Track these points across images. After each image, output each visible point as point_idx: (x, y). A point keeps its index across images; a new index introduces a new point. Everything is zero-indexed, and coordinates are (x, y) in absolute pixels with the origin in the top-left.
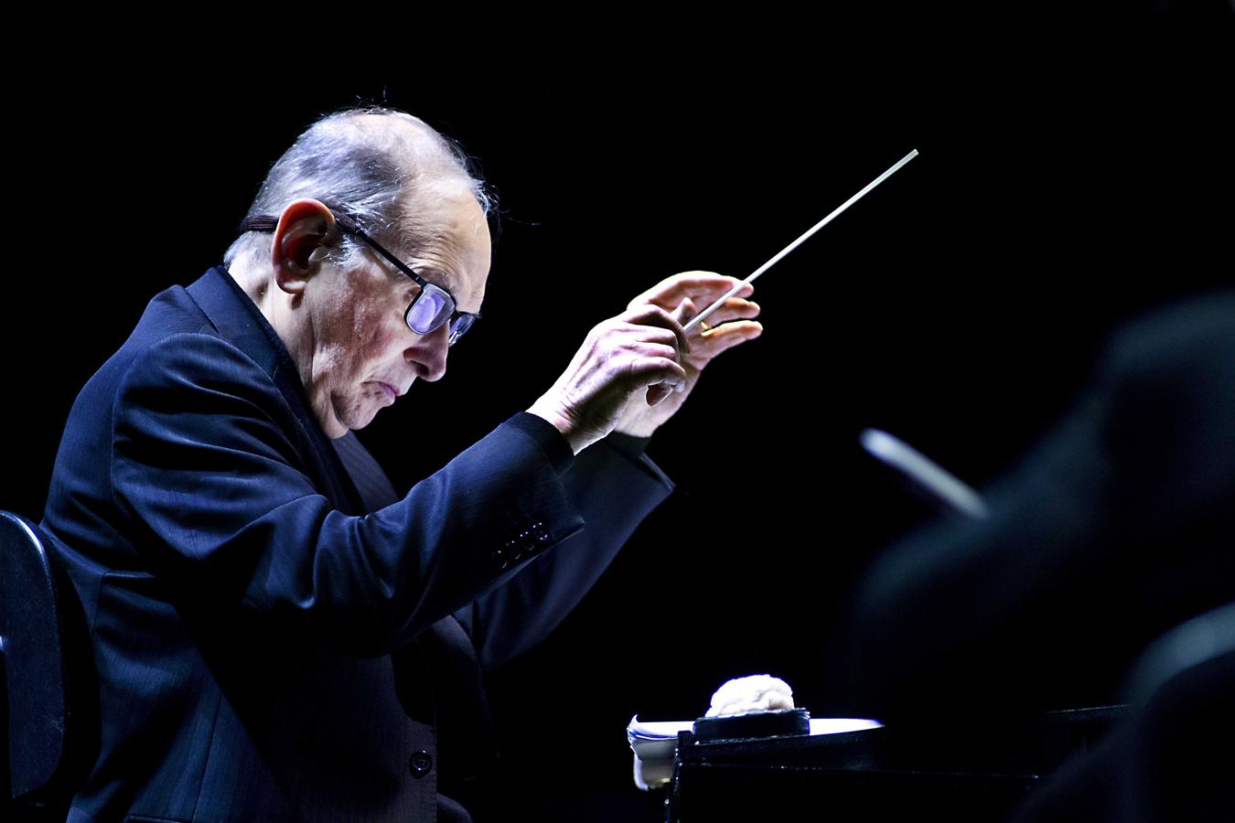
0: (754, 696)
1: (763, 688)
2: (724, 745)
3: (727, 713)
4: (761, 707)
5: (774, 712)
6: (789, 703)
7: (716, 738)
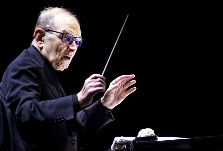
0: (147, 133)
1: (149, 131)
2: (142, 142)
3: (142, 136)
4: (149, 135)
5: (152, 136)
6: (154, 134)
7: (140, 141)
